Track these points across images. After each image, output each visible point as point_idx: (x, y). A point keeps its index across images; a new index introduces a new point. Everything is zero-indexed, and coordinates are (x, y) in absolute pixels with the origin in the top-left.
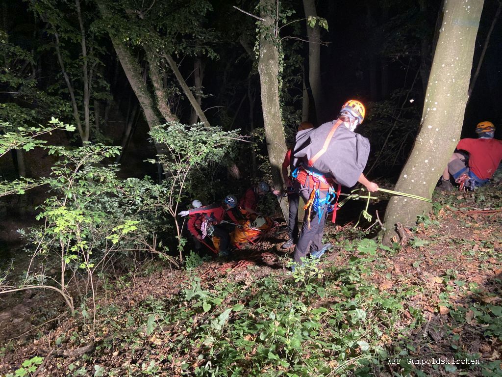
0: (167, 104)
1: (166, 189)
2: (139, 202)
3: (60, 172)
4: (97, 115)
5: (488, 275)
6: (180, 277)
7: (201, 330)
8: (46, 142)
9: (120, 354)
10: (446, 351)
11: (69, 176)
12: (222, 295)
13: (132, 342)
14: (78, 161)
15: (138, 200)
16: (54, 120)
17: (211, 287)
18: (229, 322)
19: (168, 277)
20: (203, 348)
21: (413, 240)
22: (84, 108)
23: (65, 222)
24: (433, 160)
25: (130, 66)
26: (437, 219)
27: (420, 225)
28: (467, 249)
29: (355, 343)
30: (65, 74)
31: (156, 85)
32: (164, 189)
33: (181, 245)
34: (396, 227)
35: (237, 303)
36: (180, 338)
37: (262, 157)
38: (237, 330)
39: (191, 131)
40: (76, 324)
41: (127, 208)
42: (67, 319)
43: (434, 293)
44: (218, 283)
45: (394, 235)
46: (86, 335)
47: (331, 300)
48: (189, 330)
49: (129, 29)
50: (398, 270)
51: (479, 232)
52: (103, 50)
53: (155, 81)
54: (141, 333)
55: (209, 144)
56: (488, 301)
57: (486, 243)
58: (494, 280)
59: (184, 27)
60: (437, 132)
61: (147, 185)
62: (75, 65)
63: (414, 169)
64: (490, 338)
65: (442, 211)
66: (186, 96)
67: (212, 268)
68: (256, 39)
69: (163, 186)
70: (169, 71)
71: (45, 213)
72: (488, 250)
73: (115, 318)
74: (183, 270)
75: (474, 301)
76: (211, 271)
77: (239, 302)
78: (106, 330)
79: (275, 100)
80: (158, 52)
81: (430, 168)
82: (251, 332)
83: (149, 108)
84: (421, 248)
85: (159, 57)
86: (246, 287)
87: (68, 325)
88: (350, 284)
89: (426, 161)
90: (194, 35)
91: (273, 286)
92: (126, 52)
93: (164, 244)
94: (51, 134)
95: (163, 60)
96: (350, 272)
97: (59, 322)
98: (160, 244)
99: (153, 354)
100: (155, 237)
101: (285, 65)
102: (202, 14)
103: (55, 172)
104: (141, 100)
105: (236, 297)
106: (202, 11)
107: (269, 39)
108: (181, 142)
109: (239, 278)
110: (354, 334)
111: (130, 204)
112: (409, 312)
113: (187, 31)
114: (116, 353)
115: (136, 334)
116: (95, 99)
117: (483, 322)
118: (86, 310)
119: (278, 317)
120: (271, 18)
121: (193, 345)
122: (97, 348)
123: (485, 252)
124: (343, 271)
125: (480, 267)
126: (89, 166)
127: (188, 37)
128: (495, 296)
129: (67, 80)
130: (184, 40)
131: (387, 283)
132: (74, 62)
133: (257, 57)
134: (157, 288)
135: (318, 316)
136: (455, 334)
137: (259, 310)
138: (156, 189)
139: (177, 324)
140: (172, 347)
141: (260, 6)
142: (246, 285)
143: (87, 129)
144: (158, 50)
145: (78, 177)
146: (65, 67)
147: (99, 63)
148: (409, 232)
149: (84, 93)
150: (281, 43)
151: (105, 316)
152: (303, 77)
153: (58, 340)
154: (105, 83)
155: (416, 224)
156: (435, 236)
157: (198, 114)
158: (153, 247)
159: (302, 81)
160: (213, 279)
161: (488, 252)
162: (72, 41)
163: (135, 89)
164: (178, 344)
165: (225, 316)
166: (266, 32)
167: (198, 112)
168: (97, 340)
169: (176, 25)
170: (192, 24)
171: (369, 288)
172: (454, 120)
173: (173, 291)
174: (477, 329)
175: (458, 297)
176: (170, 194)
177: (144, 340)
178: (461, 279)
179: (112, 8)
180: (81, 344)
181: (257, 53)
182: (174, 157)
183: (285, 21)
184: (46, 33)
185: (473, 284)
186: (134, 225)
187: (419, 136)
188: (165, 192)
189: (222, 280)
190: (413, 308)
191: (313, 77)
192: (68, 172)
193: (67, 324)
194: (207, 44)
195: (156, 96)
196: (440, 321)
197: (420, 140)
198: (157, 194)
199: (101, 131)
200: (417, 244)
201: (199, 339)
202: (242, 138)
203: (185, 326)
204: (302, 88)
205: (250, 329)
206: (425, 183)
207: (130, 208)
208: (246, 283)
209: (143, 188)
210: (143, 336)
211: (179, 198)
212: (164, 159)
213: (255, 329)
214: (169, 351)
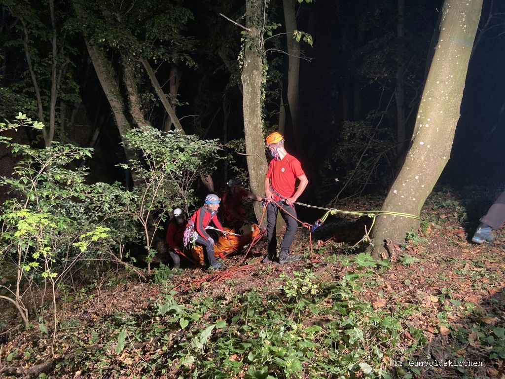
0: (141, 110)
1: (137, 196)
2: (107, 209)
3: (23, 172)
4: (63, 116)
5: (483, 295)
6: (148, 291)
7: (181, 348)
8: (10, 139)
9: (83, 374)
10: (452, 375)
11: (33, 177)
12: (200, 310)
13: (98, 361)
14: (44, 162)
15: (106, 207)
16: (21, 116)
17: (187, 302)
18: (210, 340)
19: (134, 290)
20: (182, 369)
21: (402, 257)
22: (50, 109)
23: (28, 225)
24: (424, 177)
25: (103, 69)
26: (425, 236)
27: (410, 241)
28: (458, 268)
29: (355, 366)
30: (32, 72)
31: (130, 90)
32: (135, 196)
33: (151, 256)
34: (385, 243)
35: (216, 319)
36: (154, 357)
37: (237, 170)
38: (223, 349)
39: (167, 137)
40: (30, 338)
41: (93, 214)
42: (19, 332)
43: (431, 312)
44: (194, 298)
45: (383, 251)
46: (43, 351)
47: (322, 317)
48: (165, 348)
49: (106, 30)
50: (389, 288)
51: (467, 251)
52: (74, 51)
53: (129, 85)
54: (108, 351)
55: (187, 152)
56: (489, 322)
57: (477, 262)
58: (491, 300)
59: (163, 33)
60: (429, 148)
61: (117, 191)
62: (44, 64)
63: (404, 185)
64: (496, 362)
65: (429, 229)
66: (162, 103)
67: (184, 282)
68: (241, 49)
69: (134, 193)
70: (145, 76)
71: (4, 216)
72: (480, 270)
73: (76, 333)
74: (151, 283)
75: (472, 322)
76: (183, 285)
77: (219, 318)
78: (66, 346)
79: (257, 111)
80: (134, 56)
81: (420, 185)
82: (238, 351)
83: (121, 112)
84: (411, 265)
85: (135, 61)
86: (227, 302)
87: (21, 340)
88: (342, 301)
89: (417, 177)
90: (172, 41)
91: (256, 302)
92: (99, 54)
93: (131, 255)
94: (16, 130)
95: (139, 65)
96: (340, 289)
97: (10, 335)
98: (127, 255)
99: (122, 375)
100: (121, 248)
101: (268, 77)
102: (183, 21)
103: (17, 172)
104: (112, 104)
105: (215, 313)
106: (183, 19)
107: (254, 50)
108: (157, 148)
109: (217, 292)
110: (354, 355)
111: (97, 211)
112: (409, 332)
113: (166, 38)
114: (78, 373)
115: (102, 352)
116: (62, 100)
117: (486, 344)
118: (44, 323)
119: (268, 335)
120: (257, 29)
121: (171, 365)
122: (57, 366)
123: (477, 271)
124: (333, 287)
125: (474, 286)
126: (54, 168)
127: (167, 43)
128: (494, 317)
129: (34, 78)
130: (161, 46)
131: (381, 301)
132: (42, 60)
133: (241, 66)
134: (122, 302)
135: (312, 335)
136: (459, 356)
137: (245, 327)
138: (126, 196)
139: (151, 342)
140: (146, 367)
141: (246, 16)
142: (226, 300)
143: (52, 131)
144: (134, 54)
145: (42, 179)
146: (33, 66)
147: (70, 63)
148: (399, 249)
149: (51, 93)
150: (265, 55)
151: (63, 331)
152: (280, 93)
153: (10, 357)
154: (75, 84)
155: (405, 241)
156: (425, 253)
157: (173, 121)
158: (119, 258)
159: (280, 97)
160: (187, 293)
161: (480, 272)
162: (42, 39)
163: (107, 92)
164: (152, 364)
165: (207, 334)
166: (251, 42)
167: (173, 119)
168: (56, 356)
169: (155, 30)
170: (171, 30)
171: (364, 306)
172: (445, 138)
173: (142, 305)
174: (481, 352)
175: (457, 317)
176: (141, 202)
177: (111, 358)
178: (457, 298)
179: (87, 8)
180: (36, 361)
181: (241, 62)
182: (149, 163)
183: (270, 33)
184: (14, 29)
185: (469, 304)
186: (105, 232)
187: (410, 152)
188: (136, 199)
189: (197, 294)
190: (413, 328)
191: (291, 94)
192: (31, 173)
193: (20, 338)
194: (186, 52)
195: (130, 100)
196: (441, 342)
197: (412, 156)
198: (127, 201)
199: (67, 134)
200: (408, 261)
201: (177, 359)
202: (221, 148)
203: (159, 343)
204: (279, 103)
205: (236, 348)
206: (414, 199)
207: (97, 215)
208: (226, 297)
209: (112, 194)
210: (110, 354)
211: (151, 206)
212: (137, 165)
213: (242, 348)
214: (141, 371)
